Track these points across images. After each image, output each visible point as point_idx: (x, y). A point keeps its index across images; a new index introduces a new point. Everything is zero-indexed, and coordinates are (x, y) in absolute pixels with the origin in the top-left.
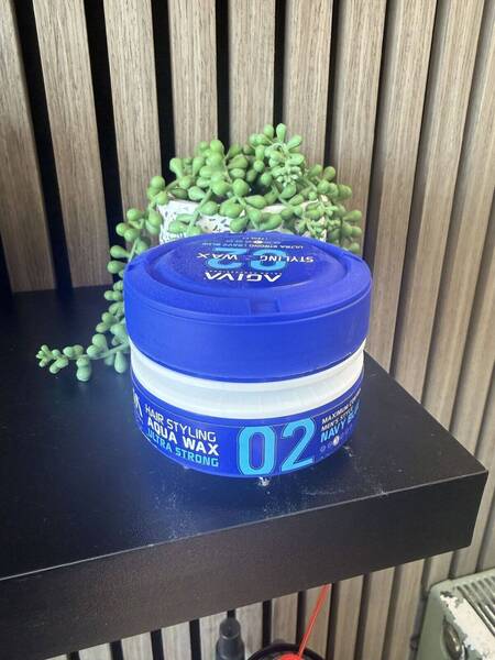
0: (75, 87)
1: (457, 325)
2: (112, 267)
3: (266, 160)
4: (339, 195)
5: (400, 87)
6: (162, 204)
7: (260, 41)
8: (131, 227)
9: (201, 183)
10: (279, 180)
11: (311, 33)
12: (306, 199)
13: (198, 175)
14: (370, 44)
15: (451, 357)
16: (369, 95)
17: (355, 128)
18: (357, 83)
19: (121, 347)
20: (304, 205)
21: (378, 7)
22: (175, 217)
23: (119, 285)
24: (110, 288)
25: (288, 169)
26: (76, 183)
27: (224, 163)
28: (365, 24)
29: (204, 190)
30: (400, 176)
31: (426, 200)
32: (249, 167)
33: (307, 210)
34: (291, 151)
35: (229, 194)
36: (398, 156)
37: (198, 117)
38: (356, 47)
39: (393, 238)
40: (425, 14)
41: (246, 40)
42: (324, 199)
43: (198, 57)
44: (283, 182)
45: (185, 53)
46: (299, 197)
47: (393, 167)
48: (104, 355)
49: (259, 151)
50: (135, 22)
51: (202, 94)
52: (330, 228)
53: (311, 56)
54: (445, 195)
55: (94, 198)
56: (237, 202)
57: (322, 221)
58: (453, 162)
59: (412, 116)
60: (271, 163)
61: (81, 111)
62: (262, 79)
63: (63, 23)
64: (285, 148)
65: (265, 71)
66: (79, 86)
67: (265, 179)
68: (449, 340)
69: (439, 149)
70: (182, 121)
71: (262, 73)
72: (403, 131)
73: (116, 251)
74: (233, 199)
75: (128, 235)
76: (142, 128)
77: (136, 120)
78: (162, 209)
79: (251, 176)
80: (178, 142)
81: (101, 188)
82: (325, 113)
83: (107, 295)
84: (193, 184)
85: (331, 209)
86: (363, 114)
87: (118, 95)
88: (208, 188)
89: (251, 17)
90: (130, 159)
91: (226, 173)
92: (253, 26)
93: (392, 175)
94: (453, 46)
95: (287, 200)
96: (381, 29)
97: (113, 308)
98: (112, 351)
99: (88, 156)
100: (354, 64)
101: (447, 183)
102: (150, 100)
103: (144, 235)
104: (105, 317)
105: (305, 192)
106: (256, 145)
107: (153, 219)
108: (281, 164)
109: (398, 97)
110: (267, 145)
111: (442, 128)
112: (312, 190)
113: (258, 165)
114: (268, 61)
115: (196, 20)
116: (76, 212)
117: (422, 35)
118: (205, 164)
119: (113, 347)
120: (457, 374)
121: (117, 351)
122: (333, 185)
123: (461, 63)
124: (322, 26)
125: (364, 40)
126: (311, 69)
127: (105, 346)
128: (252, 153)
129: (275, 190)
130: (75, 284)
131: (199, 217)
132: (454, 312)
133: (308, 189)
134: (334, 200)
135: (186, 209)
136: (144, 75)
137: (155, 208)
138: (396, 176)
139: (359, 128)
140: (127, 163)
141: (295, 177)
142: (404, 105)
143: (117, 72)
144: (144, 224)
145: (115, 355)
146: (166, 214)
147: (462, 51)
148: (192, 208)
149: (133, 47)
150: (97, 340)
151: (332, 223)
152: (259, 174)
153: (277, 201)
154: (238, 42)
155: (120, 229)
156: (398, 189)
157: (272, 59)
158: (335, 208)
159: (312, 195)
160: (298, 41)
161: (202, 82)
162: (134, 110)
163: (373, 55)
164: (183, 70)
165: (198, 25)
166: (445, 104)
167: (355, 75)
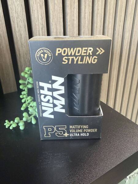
5: (97, 24)
7: (58, 11)
8: (26, 73)
11: (73, 9)
16: (89, 27)
19: (33, 115)
21: (90, 2)
23: (24, 93)
28: (87, 7)
38: (85, 13)
40: (102, 4)
41: (54, 11)
43: (40, 17)
48: (28, 119)
50: (19, 5)
51: (42, 28)
53: (73, 16)
61: (2, 35)
62: (59, 23)
65: (60, 21)
71: (59, 21)
76: (24, 40)
81: (11, 60)
82: (78, 33)
86: (88, 32)
87: (15, 30)
89: (55, 4)
92: (56, 7)
94: (109, 12)
96: (91, 8)
100: (85, 18)
102: (25, 31)
109: (96, 27)
114: (61, 17)
115: (39, 5)
116: (3, 70)
117: (101, 10)
123: (111, 18)
124: (76, 7)
126: (73, 20)
130: (4, 93)
136: (23, 23)
140: (19, 51)
142: (98, 29)
143: (14, 22)
145: (31, 118)
149: (19, 14)
150: (25, 114)
155: (23, 74)
160: (69, 11)
161: (42, 25)
162: (20, 34)
163: (89, 15)
164: (36, 21)
165: (39, 6)
166: (108, 29)
167: (85, 22)
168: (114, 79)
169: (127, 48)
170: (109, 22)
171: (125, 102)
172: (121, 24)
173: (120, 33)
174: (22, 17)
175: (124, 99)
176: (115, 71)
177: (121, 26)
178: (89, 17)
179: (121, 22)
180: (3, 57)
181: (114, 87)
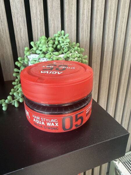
1: (115, 86)
2: (14, 75)
3: (59, 41)
4: (81, 51)
5: (96, 20)
6: (29, 55)
7: (56, 8)
9: (40, 49)
10: (63, 47)
11: (71, 5)
12: (71, 52)
13: (39, 46)
14: (88, 9)
15: (114, 95)
16: (88, 23)
17: (84, 32)
18: (84, 19)
19: (16, 99)
20: (70, 54)
22: (32, 59)
23: (17, 80)
24: (14, 81)
25: (65, 43)
26: (4, 50)
27: (46, 42)
28: (86, 3)
29: (41, 51)
30: (98, 46)
31: (105, 52)
32: (54, 43)
33: (71, 55)
34: (66, 38)
35: (48, 51)
36: (97, 40)
37: (39, 30)
38: (84, 9)
39: (96, 63)
41: (52, 7)
42: (76, 52)
43: (38, 13)
44: (64, 47)
45: (34, 11)
46: (69, 52)
47: (96, 43)
48: (11, 102)
49: (57, 39)
50: (19, 2)
51: (40, 23)
52: (78, 61)
53: (71, 12)
54: (110, 51)
55: (9, 54)
56: (50, 54)
57: (76, 59)
58: (112, 41)
59: (100, 28)
60: (60, 42)
61: (4, 29)
62: (57, 19)
64: (64, 37)
65: (58, 16)
66: (3, 21)
67: (59, 47)
68: (113, 91)
69: (108, 38)
70: (35, 31)
71: (57, 17)
72: (98, 33)
73: (16, 70)
74: (49, 53)
75: (19, 65)
76: (23, 33)
77: (21, 31)
78: (29, 57)
79: (54, 46)
80: (34, 37)
81: (11, 51)
83: (13, 83)
84: (37, 49)
85: (78, 55)
86: (87, 28)
87: (15, 24)
88: (42, 50)
90: (20, 43)
91: (47, 46)
92: (54, 3)
93: (95, 46)
94: (110, 9)
95: (66, 53)
97: (15, 87)
98: (14, 101)
99: (7, 42)
100: (83, 14)
101: (111, 47)
102: (25, 25)
103: (24, 65)
104: (12, 90)
105: (71, 50)
106: (56, 37)
107: (26, 60)
108: (63, 42)
109: (96, 23)
110: (59, 37)
111: (108, 32)
112: (73, 50)
113: (56, 43)
114: (59, 13)
116: (4, 59)
117: (102, 6)
118: (41, 43)
119: (15, 99)
120: (116, 100)
121: (15, 100)
122: (79, 48)
123: (113, 14)
124: (74, 3)
125: (85, 7)
126: (71, 16)
127: (11, 99)
128: (55, 40)
129: (62, 50)
130: (5, 80)
131: (39, 59)
133: (72, 49)
134: (79, 53)
135: (35, 56)
136: (22, 18)
137: (27, 56)
138: (96, 46)
139: (86, 33)
141: (67, 46)
142: (98, 26)
143: (14, 17)
144: (24, 61)
146: (30, 58)
147: (113, 10)
148: (37, 56)
149: (19, 10)
150: (9, 97)
151: (79, 59)
152: (57, 46)
153: (63, 53)
154: (50, 8)
155: (16, 63)
156: (97, 49)
157: (60, 13)
158: (80, 55)
159: (73, 51)
160: (67, 8)
161: (40, 20)
162: (20, 28)
163: (89, 12)
164: (34, 16)
165: (38, 3)
166: (109, 25)
167: (84, 17)
170: (110, 18)
172: (124, 20)
173: (123, 30)
174: (22, 13)
176: (117, 68)
179: (124, 19)
180: (4, 48)
181: (115, 85)
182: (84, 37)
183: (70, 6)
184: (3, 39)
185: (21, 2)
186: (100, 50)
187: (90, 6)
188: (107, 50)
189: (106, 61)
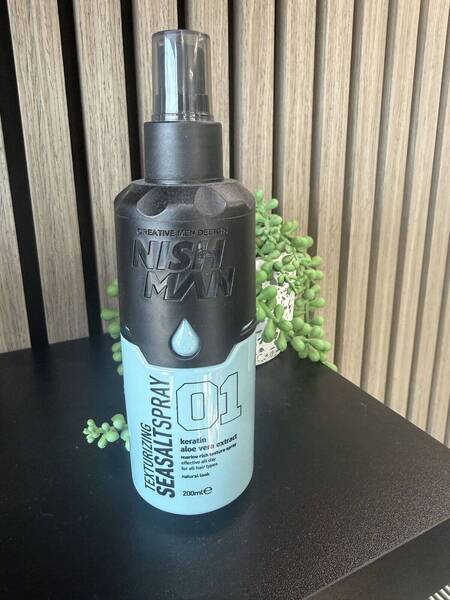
0: (55, 156)
5: (327, 149)
11: (258, 107)
17: (295, 182)
21: (308, 87)
28: (299, 100)
30: (332, 219)
31: (351, 239)
38: (293, 118)
47: (325, 213)
50: (111, 100)
53: (259, 126)
54: (365, 233)
58: (369, 206)
59: (337, 171)
61: (61, 177)
63: (46, 101)
66: (60, 155)
68: (376, 353)
69: (358, 196)
72: (332, 183)
77: (111, 184)
81: (78, 246)
82: (271, 171)
86: (301, 171)
93: (325, 220)
94: (364, 115)
96: (310, 103)
99: (67, 218)
100: (292, 131)
101: (366, 222)
102: (124, 165)
109: (326, 156)
117: (340, 109)
120: (384, 381)
124: (266, 102)
125: (298, 113)
126: (259, 136)
130: (52, 341)
132: (378, 330)
136: (119, 145)
138: (328, 220)
140: (103, 221)
142: (331, 164)
143: (94, 142)
149: (109, 121)
156: (330, 230)
162: (110, 175)
163: (306, 124)
166: (361, 160)
167: (293, 140)
168: (384, 309)
169: (420, 215)
170: (362, 140)
171: (421, 387)
172: (400, 147)
173: (397, 173)
174: (117, 130)
175: (419, 376)
176: (386, 285)
177: (399, 153)
178: (306, 128)
179: (401, 142)
181: (382, 335)
182: (295, 198)
183: (255, 109)
184: (55, 209)
185: (116, 100)
186: (338, 233)
187: (311, 109)
188: (356, 231)
189: (354, 265)
